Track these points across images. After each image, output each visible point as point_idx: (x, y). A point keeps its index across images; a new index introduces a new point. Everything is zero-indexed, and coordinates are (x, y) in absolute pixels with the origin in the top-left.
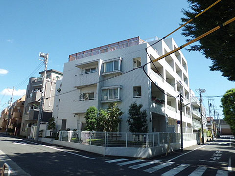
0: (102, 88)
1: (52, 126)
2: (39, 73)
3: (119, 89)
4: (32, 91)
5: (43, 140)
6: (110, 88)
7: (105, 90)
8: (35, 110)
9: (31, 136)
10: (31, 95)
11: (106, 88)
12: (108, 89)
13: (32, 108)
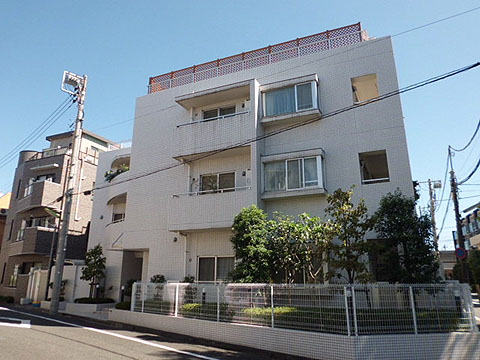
0: (264, 159)
1: (96, 269)
2: (48, 139)
3: (319, 159)
4: (31, 182)
5: (71, 308)
6: (291, 156)
7: (274, 162)
8: (40, 228)
9: (29, 296)
10: (28, 191)
11: (278, 157)
12: (284, 161)
13: (29, 224)
